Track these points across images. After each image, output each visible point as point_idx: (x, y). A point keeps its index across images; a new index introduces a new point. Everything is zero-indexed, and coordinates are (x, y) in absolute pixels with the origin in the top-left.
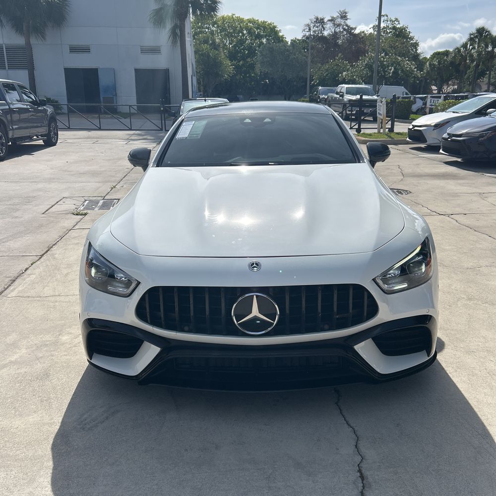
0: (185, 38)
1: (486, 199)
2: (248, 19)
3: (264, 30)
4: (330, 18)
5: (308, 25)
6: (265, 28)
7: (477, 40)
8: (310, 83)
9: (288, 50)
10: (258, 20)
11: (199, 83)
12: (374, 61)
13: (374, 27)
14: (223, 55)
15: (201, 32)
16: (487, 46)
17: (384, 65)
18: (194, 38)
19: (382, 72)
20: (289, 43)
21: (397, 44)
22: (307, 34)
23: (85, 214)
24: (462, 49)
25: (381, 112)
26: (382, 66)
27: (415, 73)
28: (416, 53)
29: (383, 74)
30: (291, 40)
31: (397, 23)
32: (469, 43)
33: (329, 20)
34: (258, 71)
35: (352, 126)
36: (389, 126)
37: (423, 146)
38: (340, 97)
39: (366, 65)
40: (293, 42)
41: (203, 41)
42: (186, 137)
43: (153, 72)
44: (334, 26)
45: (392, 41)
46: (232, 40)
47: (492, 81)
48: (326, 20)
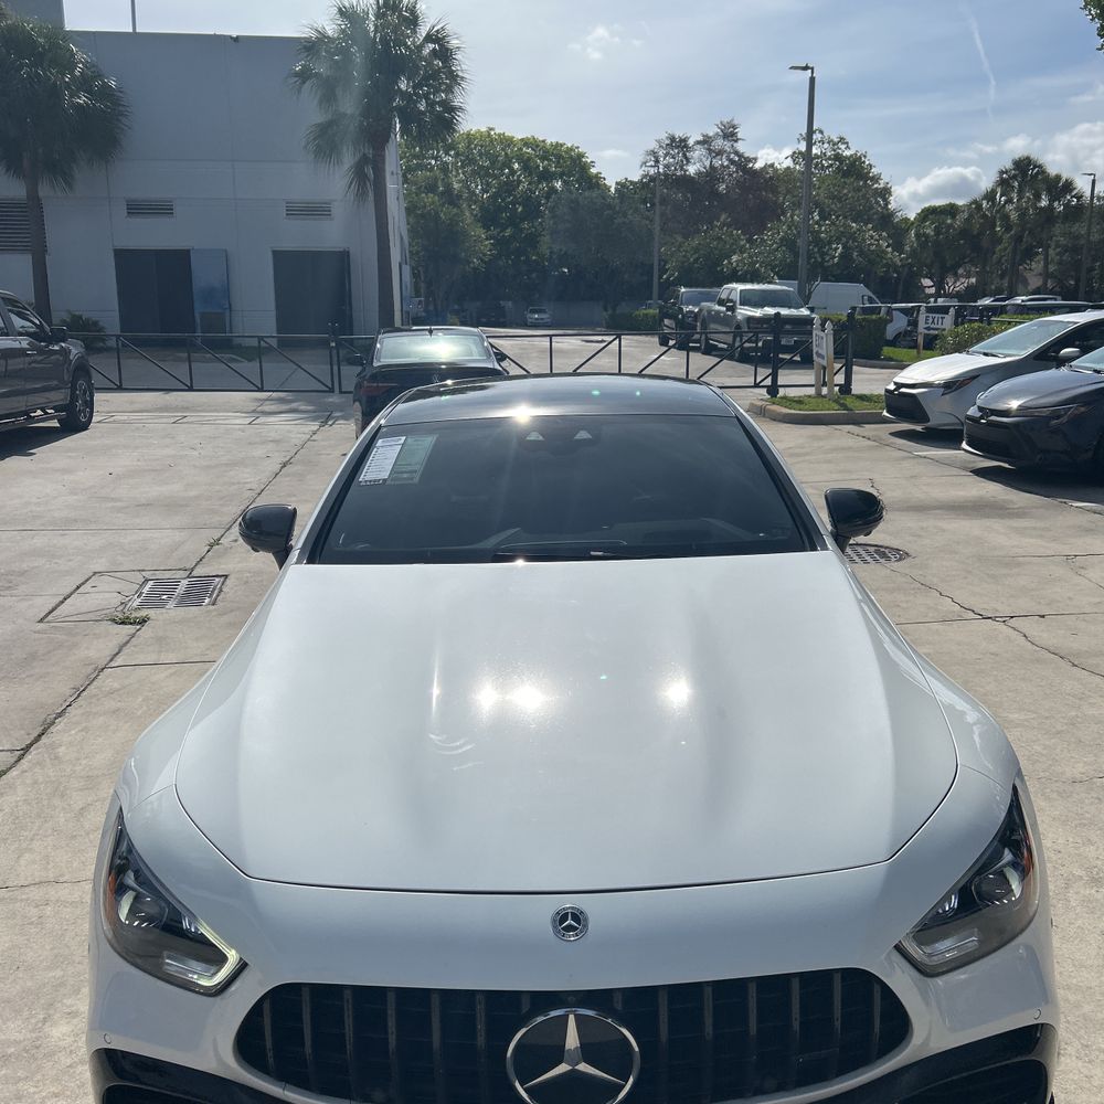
0: (385, 185)
1: (1083, 572)
2: (522, 140)
3: (559, 162)
4: (701, 138)
5: (654, 153)
6: (559, 157)
7: (1016, 184)
8: (660, 277)
9: (610, 207)
10: (544, 141)
11: (415, 275)
12: (799, 232)
13: (795, 156)
14: (468, 215)
15: (420, 167)
16: (1038, 197)
17: (821, 240)
18: (406, 180)
19: (817, 255)
20: (613, 190)
21: (845, 191)
22: (652, 171)
23: (143, 621)
24: (984, 203)
25: (823, 352)
26: (818, 241)
27: (889, 255)
28: (888, 209)
29: (820, 260)
30: (617, 183)
31: (843, 147)
32: (999, 190)
33: (698, 143)
34: (544, 249)
35: (758, 381)
36: (840, 379)
37: (919, 428)
38: (727, 310)
39: (782, 239)
40: (622, 186)
41: (426, 188)
42: (385, 480)
43: (314, 257)
44: (710, 154)
45: (835, 185)
46: (488, 184)
47: (1052, 268)
48: (691, 142)
